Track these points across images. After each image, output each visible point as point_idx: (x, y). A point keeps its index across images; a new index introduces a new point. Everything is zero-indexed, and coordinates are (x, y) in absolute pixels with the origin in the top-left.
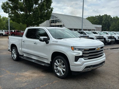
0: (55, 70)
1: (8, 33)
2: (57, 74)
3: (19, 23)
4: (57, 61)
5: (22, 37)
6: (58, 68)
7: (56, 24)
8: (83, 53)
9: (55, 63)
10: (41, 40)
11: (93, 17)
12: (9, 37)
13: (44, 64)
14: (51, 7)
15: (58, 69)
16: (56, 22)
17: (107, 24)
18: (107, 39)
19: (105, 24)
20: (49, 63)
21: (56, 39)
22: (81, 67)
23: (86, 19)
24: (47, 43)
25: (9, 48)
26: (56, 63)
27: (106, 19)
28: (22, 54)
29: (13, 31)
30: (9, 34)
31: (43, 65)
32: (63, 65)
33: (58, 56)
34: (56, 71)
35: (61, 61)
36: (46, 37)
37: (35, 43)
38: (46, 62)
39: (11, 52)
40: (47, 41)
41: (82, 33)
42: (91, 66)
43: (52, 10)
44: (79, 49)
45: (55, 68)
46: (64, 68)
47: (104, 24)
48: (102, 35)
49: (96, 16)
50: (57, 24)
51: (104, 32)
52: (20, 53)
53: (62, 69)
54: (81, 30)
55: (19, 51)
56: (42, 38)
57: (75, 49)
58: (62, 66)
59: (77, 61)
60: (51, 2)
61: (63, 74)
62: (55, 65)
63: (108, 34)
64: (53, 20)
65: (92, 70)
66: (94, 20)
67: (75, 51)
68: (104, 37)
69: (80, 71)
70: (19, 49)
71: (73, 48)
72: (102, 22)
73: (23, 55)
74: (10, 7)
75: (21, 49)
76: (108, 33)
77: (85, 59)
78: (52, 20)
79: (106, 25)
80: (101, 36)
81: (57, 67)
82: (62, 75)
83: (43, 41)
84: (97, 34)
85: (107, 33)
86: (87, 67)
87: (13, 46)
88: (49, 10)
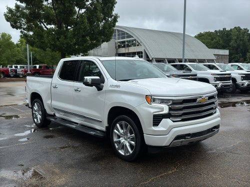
0: (116, 144)
1: (26, 72)
2: (120, 151)
3: (45, 50)
4: (118, 125)
5: (52, 77)
6: (121, 139)
7: (128, 50)
8: (170, 109)
9: (115, 131)
10: (87, 84)
11: (209, 34)
12: (28, 78)
13: (94, 131)
14: (114, 13)
15: (122, 141)
16: (128, 46)
17: (241, 47)
18: (239, 81)
19: (237, 49)
20: (104, 129)
21: (116, 82)
22: (167, 137)
23: (195, 37)
24: (100, 89)
25: (28, 101)
26: (118, 130)
27: (238, 38)
28: (52, 113)
29: (38, 66)
30: (29, 72)
31: (92, 133)
32: (131, 133)
33: (120, 114)
34: (117, 147)
35: (126, 126)
36: (98, 78)
37: (76, 90)
38: (98, 127)
39: (32, 108)
40: (98, 84)
41: (182, 67)
42: (189, 135)
43: (115, 20)
44: (163, 101)
45: (115, 139)
46: (132, 140)
47: (233, 47)
48: (228, 72)
49: (216, 31)
50: (132, 49)
51: (232, 66)
52: (49, 111)
53: (129, 142)
54: (181, 62)
55: (46, 107)
56: (88, 78)
57: (154, 100)
58: (129, 135)
59: (158, 125)
60: (113, 3)
61: (131, 152)
62: (116, 133)
63: (241, 69)
64: (124, 42)
65: (190, 143)
66: (212, 40)
67: (154, 104)
68: (233, 75)
69: (164, 145)
70: (47, 102)
71: (150, 99)
72: (231, 44)
73: (54, 114)
74: (24, 15)
75: (49, 102)
76: (242, 67)
77: (174, 121)
78: (120, 42)
79: (239, 49)
80: (225, 74)
81: (119, 137)
82: (129, 154)
83: (91, 85)
84: (217, 69)
85: (239, 67)
86: (178, 137)
87: (36, 97)
88: (110, 19)
